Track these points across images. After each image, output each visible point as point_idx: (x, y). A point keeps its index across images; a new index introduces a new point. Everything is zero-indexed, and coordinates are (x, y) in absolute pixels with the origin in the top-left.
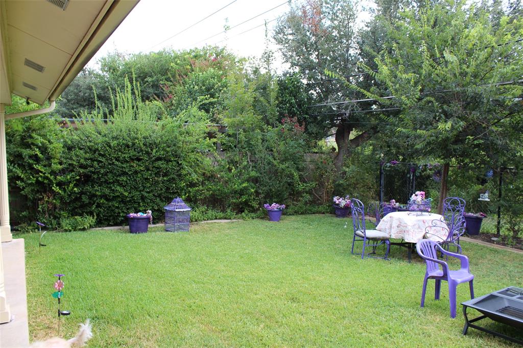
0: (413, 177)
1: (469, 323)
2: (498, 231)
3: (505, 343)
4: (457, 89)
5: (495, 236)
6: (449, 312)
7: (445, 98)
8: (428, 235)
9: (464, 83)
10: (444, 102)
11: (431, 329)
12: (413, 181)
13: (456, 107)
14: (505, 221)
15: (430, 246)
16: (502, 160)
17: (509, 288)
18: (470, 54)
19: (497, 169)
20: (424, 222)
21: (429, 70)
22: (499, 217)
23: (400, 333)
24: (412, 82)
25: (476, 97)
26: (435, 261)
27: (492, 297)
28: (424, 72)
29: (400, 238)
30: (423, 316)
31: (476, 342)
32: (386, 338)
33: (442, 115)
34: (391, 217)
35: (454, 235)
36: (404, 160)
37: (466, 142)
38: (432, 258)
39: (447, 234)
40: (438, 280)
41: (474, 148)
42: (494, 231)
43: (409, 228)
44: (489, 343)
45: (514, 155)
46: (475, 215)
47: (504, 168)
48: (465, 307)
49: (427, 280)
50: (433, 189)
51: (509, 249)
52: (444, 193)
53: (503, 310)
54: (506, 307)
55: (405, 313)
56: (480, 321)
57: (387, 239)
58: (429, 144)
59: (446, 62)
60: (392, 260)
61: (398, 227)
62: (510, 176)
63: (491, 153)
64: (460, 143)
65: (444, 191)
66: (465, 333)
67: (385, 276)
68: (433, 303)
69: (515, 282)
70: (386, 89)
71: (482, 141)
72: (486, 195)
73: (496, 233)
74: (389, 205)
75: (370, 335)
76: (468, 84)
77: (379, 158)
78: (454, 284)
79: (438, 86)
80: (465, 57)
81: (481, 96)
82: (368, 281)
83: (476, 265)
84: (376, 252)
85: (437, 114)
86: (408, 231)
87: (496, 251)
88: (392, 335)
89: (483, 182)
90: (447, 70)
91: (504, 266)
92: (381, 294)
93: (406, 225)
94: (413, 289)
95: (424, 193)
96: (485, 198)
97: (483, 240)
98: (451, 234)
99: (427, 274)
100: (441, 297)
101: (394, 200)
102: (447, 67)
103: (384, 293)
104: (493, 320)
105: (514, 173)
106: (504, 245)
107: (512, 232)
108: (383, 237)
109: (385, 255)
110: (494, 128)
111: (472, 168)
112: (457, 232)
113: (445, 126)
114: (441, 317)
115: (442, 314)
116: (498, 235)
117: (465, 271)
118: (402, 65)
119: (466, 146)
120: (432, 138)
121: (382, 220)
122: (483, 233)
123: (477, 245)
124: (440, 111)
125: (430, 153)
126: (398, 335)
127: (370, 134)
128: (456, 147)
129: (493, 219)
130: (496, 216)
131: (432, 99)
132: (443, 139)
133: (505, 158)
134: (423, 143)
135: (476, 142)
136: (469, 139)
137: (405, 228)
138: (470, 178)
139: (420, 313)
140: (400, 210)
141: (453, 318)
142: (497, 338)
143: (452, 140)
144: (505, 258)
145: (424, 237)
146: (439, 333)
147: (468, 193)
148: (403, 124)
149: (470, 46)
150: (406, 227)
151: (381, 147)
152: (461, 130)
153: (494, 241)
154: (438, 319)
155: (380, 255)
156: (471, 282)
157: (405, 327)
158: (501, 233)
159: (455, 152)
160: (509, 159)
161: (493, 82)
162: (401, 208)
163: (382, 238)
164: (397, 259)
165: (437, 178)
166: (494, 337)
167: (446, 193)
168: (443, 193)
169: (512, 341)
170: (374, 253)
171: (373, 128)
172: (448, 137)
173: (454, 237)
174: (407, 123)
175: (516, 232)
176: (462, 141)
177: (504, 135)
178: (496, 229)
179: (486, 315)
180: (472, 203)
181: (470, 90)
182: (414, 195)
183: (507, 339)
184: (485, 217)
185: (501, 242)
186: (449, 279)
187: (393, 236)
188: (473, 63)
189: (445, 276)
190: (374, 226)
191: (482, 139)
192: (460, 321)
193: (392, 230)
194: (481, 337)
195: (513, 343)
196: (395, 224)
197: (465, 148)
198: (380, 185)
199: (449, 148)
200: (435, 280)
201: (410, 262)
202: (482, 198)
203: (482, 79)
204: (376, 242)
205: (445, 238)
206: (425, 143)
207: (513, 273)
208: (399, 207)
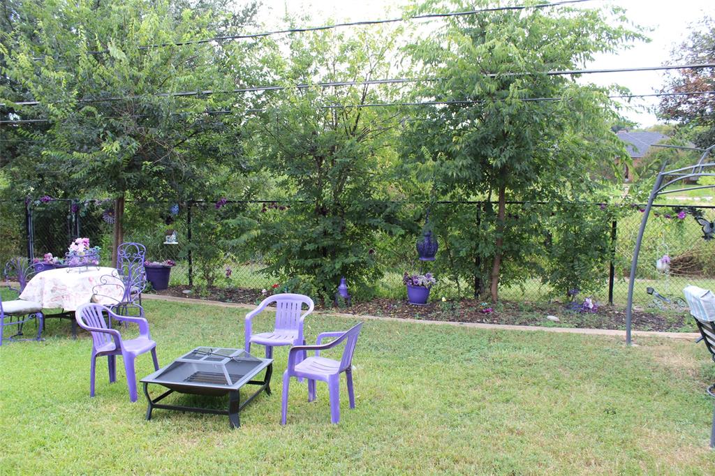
0: (76, 218)
1: (153, 404)
2: (191, 282)
3: (196, 417)
4: (128, 97)
5: (187, 287)
6: (128, 396)
7: (112, 108)
8: (97, 297)
9: (137, 89)
10: (112, 115)
11: (104, 423)
12: (76, 225)
13: (127, 121)
14: (197, 268)
15: (96, 312)
16: (188, 190)
17: (196, 349)
18: (143, 51)
19: (182, 203)
20: (90, 280)
21: (89, 69)
22: (190, 263)
23: (61, 440)
24: (63, 84)
25: (153, 109)
26: (104, 332)
27: (177, 365)
28: (81, 71)
29: (57, 307)
30: (94, 409)
31: (162, 425)
32: (39, 453)
33: (108, 132)
34: (41, 278)
35: (133, 293)
36: (65, 195)
37: (143, 169)
38: (101, 329)
39: (123, 293)
40: (111, 356)
41: (154, 176)
42: (187, 282)
43: (70, 290)
44: (177, 422)
45: (202, 185)
46: (161, 264)
47: (192, 202)
48: (146, 384)
49: (95, 359)
50: (109, 233)
51: (203, 302)
52: (120, 238)
53: (193, 378)
54: (195, 374)
55: (67, 411)
56: (167, 397)
57: (40, 311)
58: (93, 171)
59: (113, 59)
60: (48, 340)
61: (52, 291)
62: (199, 211)
63: (174, 182)
64: (136, 170)
65: (120, 235)
66: (150, 417)
67: (37, 365)
68: (108, 388)
69: (208, 341)
70: (25, 90)
71: (162, 168)
72: (174, 236)
73: (188, 284)
74: (43, 261)
75: (12, 456)
76: (142, 91)
77: (27, 193)
78: (131, 358)
79: (103, 91)
80: (137, 55)
81: (159, 108)
82: (9, 377)
83: (164, 328)
84: (23, 332)
85: (101, 130)
86: (68, 296)
87: (188, 307)
88: (48, 446)
89: (169, 221)
90: (113, 70)
91: (197, 323)
92: (31, 392)
93: (64, 287)
94: (79, 375)
95: (87, 240)
96: (172, 240)
97: (173, 295)
98: (128, 293)
99: (95, 350)
100: (118, 377)
101: (50, 254)
102: (113, 66)
103: (35, 390)
104: (182, 393)
105: (204, 206)
106: (197, 297)
107: (206, 281)
108: (32, 309)
109: (38, 334)
110: (177, 151)
111: (152, 203)
112: (137, 289)
113: (112, 147)
114: (119, 405)
115: (119, 400)
116: (190, 287)
117: (145, 337)
118: (50, 57)
119: (143, 174)
120: (96, 163)
121: (28, 284)
122: (173, 286)
123: (165, 302)
124: (105, 126)
125: (95, 183)
126: (57, 444)
127: (5, 157)
128: (129, 175)
129: (183, 267)
130: (186, 263)
131: (93, 109)
132: (110, 166)
133: (191, 189)
134: (84, 170)
135: (155, 169)
136: (145, 164)
137: (63, 292)
138: (151, 216)
139: (90, 406)
140: (57, 266)
141: (134, 401)
142: (187, 414)
143: (124, 166)
144: (198, 313)
145: (92, 301)
146: (115, 425)
147: (155, 235)
148: (55, 143)
149: (142, 42)
150: (65, 290)
151: (29, 177)
152: (134, 152)
153: (186, 294)
154: (115, 407)
155: (29, 336)
156: (153, 350)
157: (69, 430)
158: (195, 284)
159: (129, 182)
160: (197, 189)
161: (172, 91)
162: (60, 263)
163: (29, 311)
164: (56, 338)
165: (109, 219)
166: (184, 413)
167: (122, 239)
168: (117, 238)
169: (204, 412)
170: (20, 334)
171: (10, 149)
172: (117, 163)
173: (132, 296)
174: (60, 142)
175: (211, 280)
176: (139, 167)
177: (189, 159)
178: (188, 280)
179: (173, 388)
180: (161, 248)
181: (145, 99)
182: (73, 243)
183: (196, 411)
184: (174, 265)
185: (195, 295)
186: (123, 353)
187: (46, 306)
188: (146, 64)
189: (118, 349)
190: (16, 295)
191: (162, 165)
192: (143, 404)
193: (45, 297)
194: (168, 417)
195: (205, 415)
196: (47, 288)
197: (142, 176)
198: (28, 233)
199: (120, 176)
200: (107, 356)
201: (75, 338)
202: (168, 241)
203: (160, 86)
204: (21, 318)
205: (120, 299)
206: (86, 171)
207: (207, 331)
208: (57, 263)
